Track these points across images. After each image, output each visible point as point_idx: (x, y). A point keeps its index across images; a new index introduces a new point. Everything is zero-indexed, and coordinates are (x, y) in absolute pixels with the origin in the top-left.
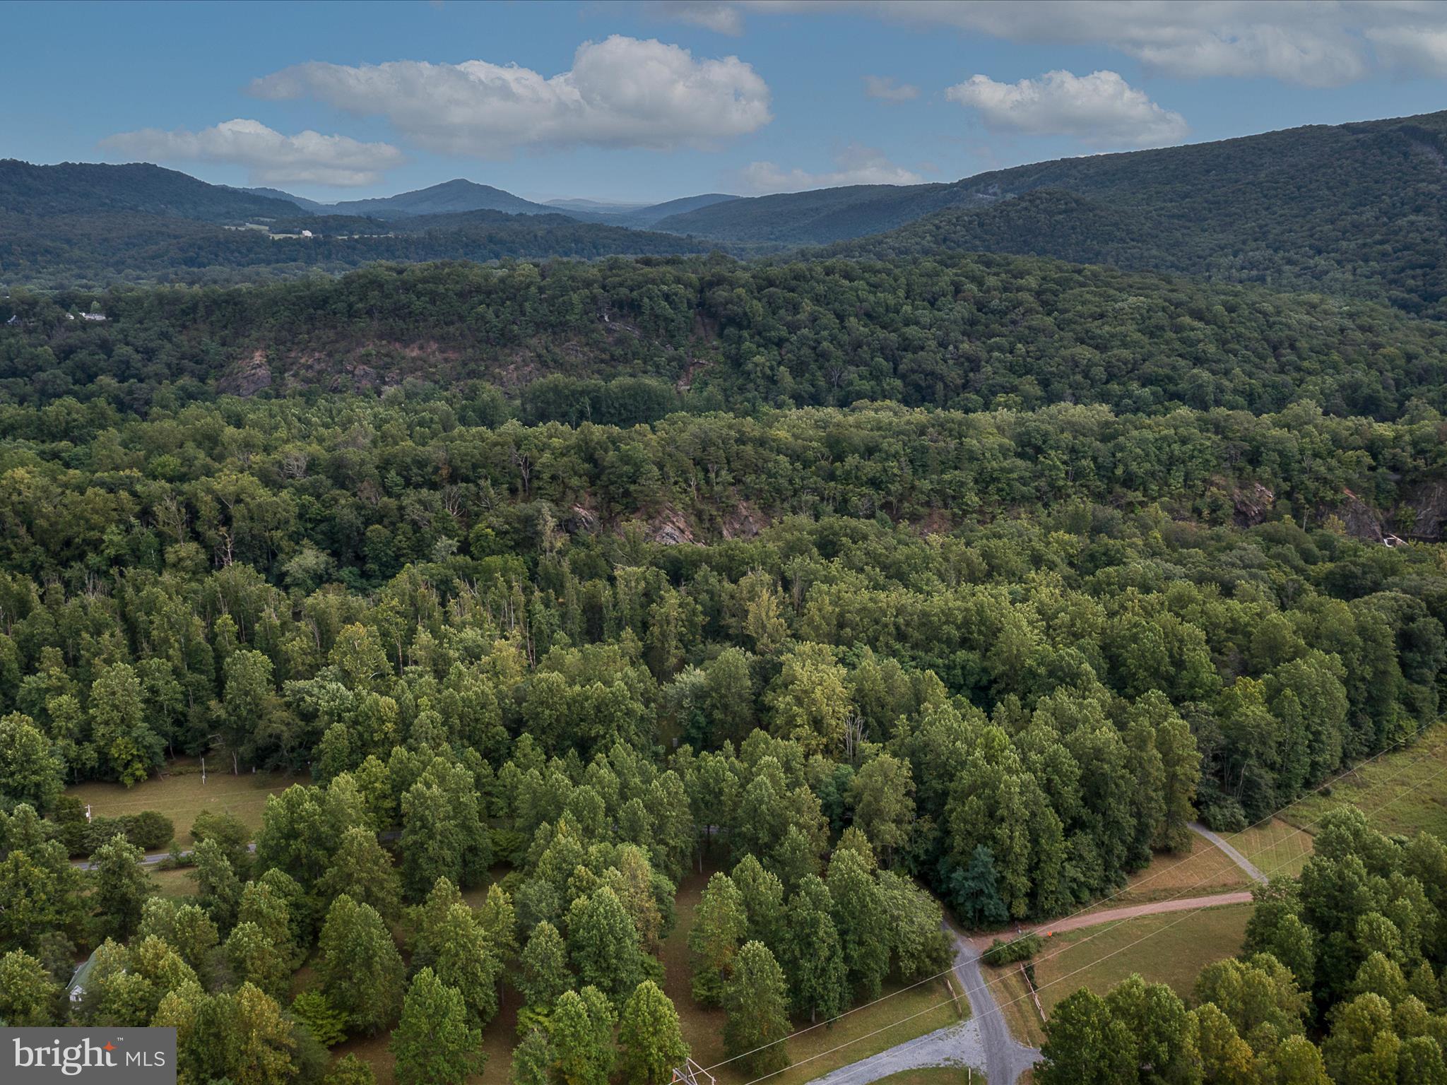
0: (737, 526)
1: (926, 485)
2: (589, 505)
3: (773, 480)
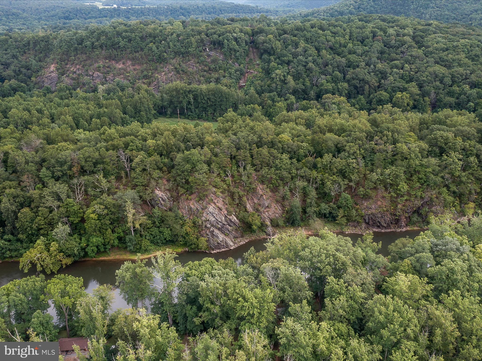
0: (256, 201)
1: (374, 176)
2: (165, 188)
3: (279, 171)
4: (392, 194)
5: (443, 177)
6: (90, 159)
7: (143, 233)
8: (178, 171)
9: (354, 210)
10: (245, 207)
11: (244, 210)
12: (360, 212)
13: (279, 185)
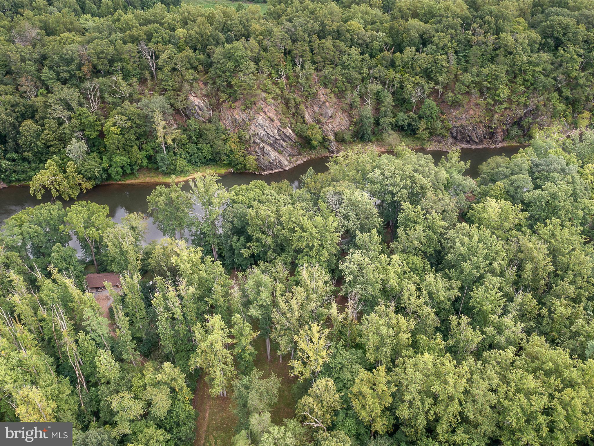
0: (316, 109)
1: (467, 78)
2: (201, 94)
3: (346, 71)
4: (489, 100)
5: (555, 79)
6: (104, 55)
7: (177, 150)
8: (217, 71)
9: (439, 122)
10: (303, 118)
11: (302, 121)
12: (447, 124)
13: (346, 89)
